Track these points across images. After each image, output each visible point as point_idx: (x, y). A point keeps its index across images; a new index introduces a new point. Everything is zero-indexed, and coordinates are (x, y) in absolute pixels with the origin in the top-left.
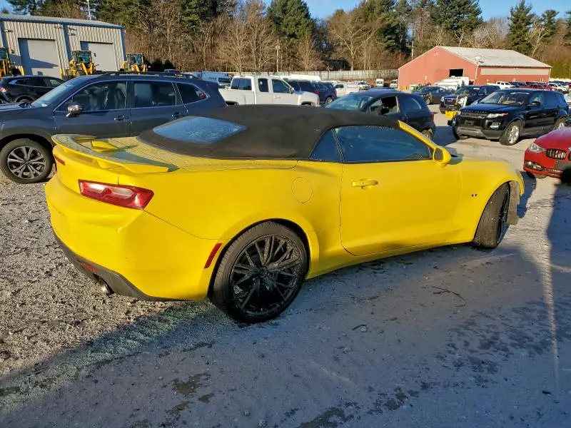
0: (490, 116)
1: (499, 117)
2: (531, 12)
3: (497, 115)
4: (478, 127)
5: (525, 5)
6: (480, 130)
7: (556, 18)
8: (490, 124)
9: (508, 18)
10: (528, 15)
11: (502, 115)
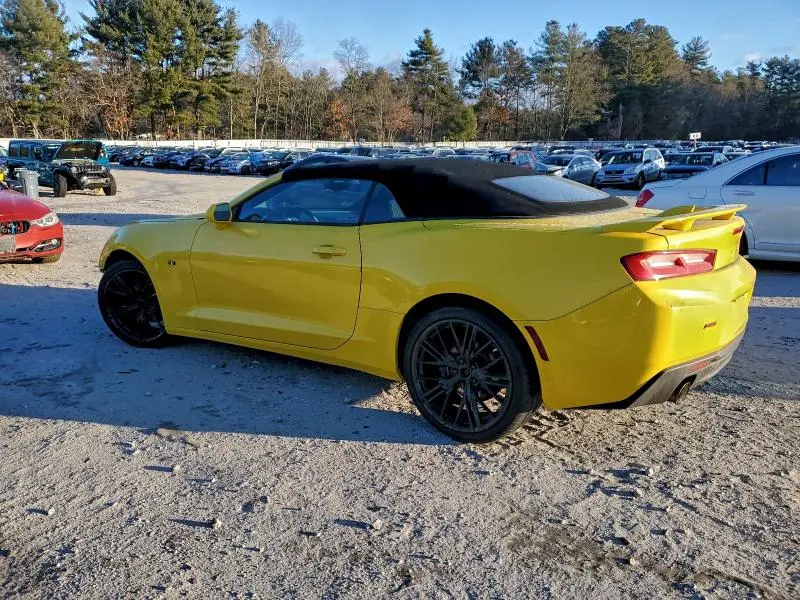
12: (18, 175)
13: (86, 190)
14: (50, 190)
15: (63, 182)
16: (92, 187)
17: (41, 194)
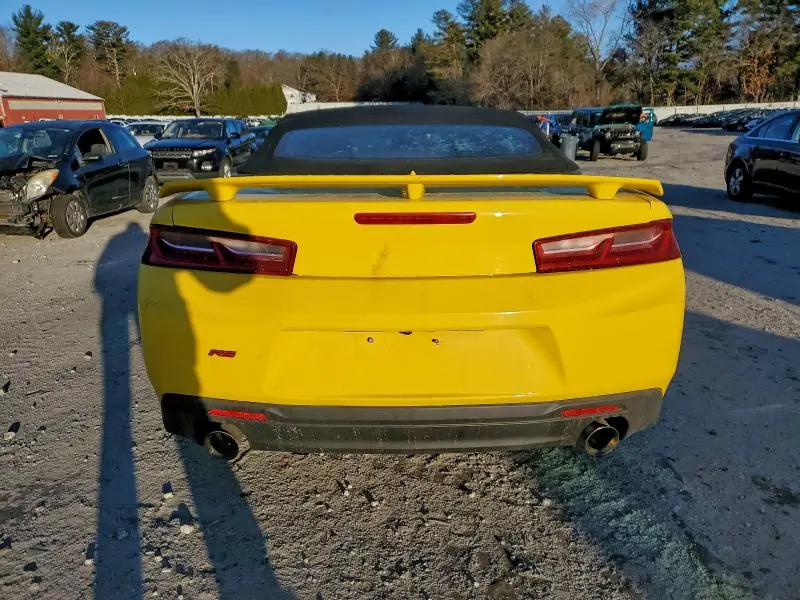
0: (196, 154)
1: (207, 154)
2: (44, 22)
3: (204, 152)
4: (185, 170)
5: (32, 11)
6: (189, 174)
7: (77, 33)
8: (199, 164)
9: (13, 30)
10: (41, 26)
11: (210, 151)
12: (561, 141)
13: (619, 155)
14: (587, 153)
15: (597, 146)
16: (623, 151)
17: (578, 158)
